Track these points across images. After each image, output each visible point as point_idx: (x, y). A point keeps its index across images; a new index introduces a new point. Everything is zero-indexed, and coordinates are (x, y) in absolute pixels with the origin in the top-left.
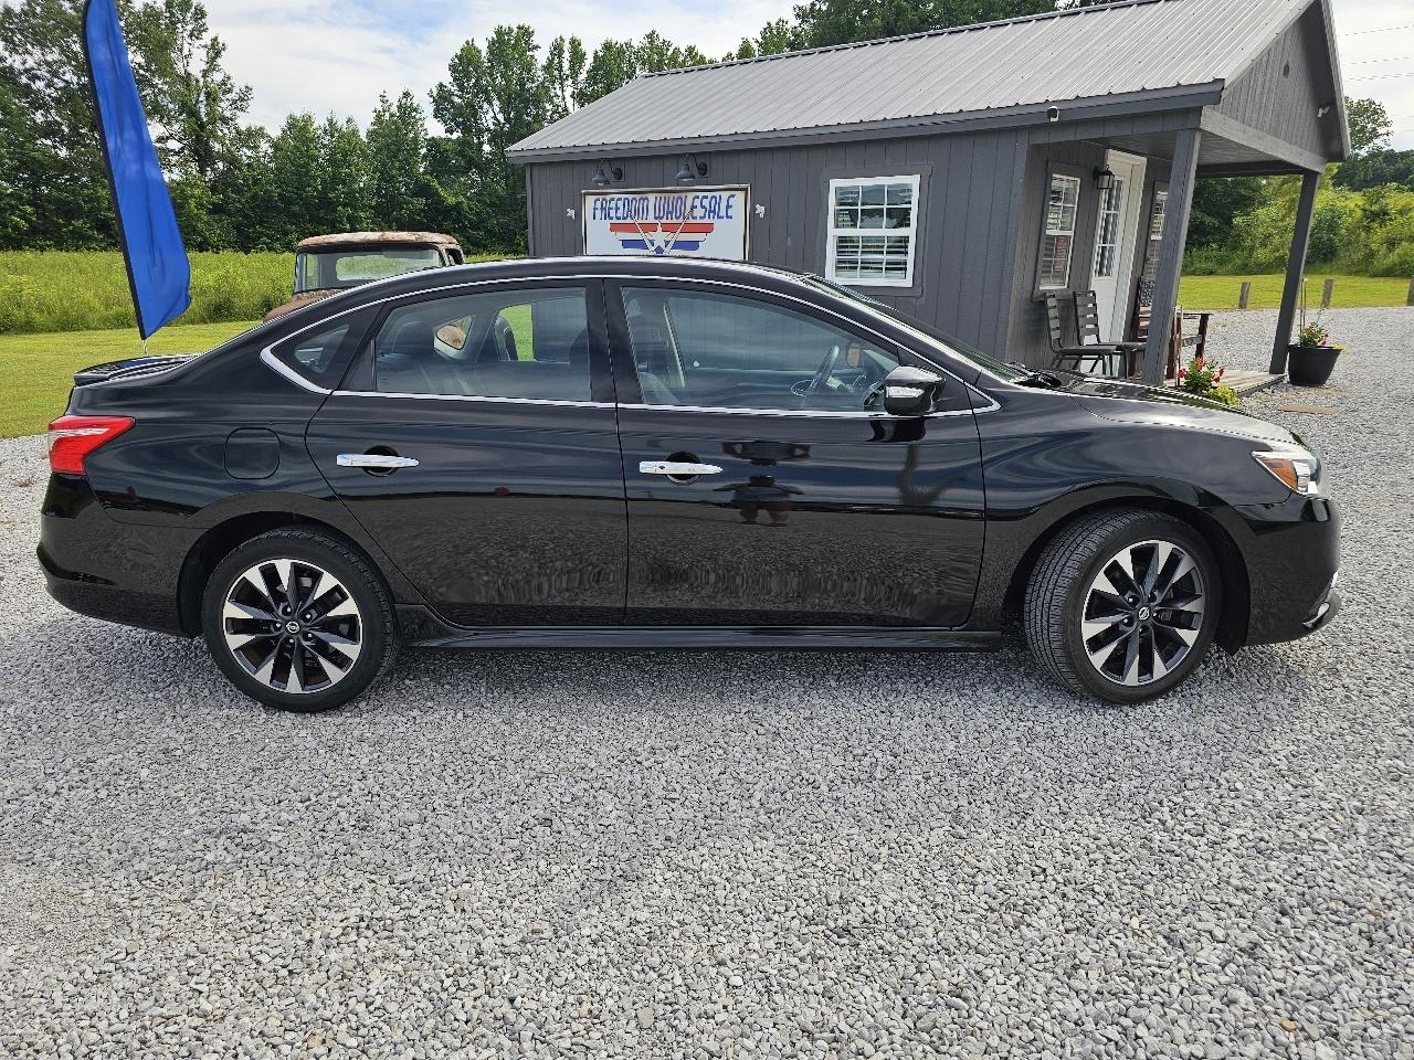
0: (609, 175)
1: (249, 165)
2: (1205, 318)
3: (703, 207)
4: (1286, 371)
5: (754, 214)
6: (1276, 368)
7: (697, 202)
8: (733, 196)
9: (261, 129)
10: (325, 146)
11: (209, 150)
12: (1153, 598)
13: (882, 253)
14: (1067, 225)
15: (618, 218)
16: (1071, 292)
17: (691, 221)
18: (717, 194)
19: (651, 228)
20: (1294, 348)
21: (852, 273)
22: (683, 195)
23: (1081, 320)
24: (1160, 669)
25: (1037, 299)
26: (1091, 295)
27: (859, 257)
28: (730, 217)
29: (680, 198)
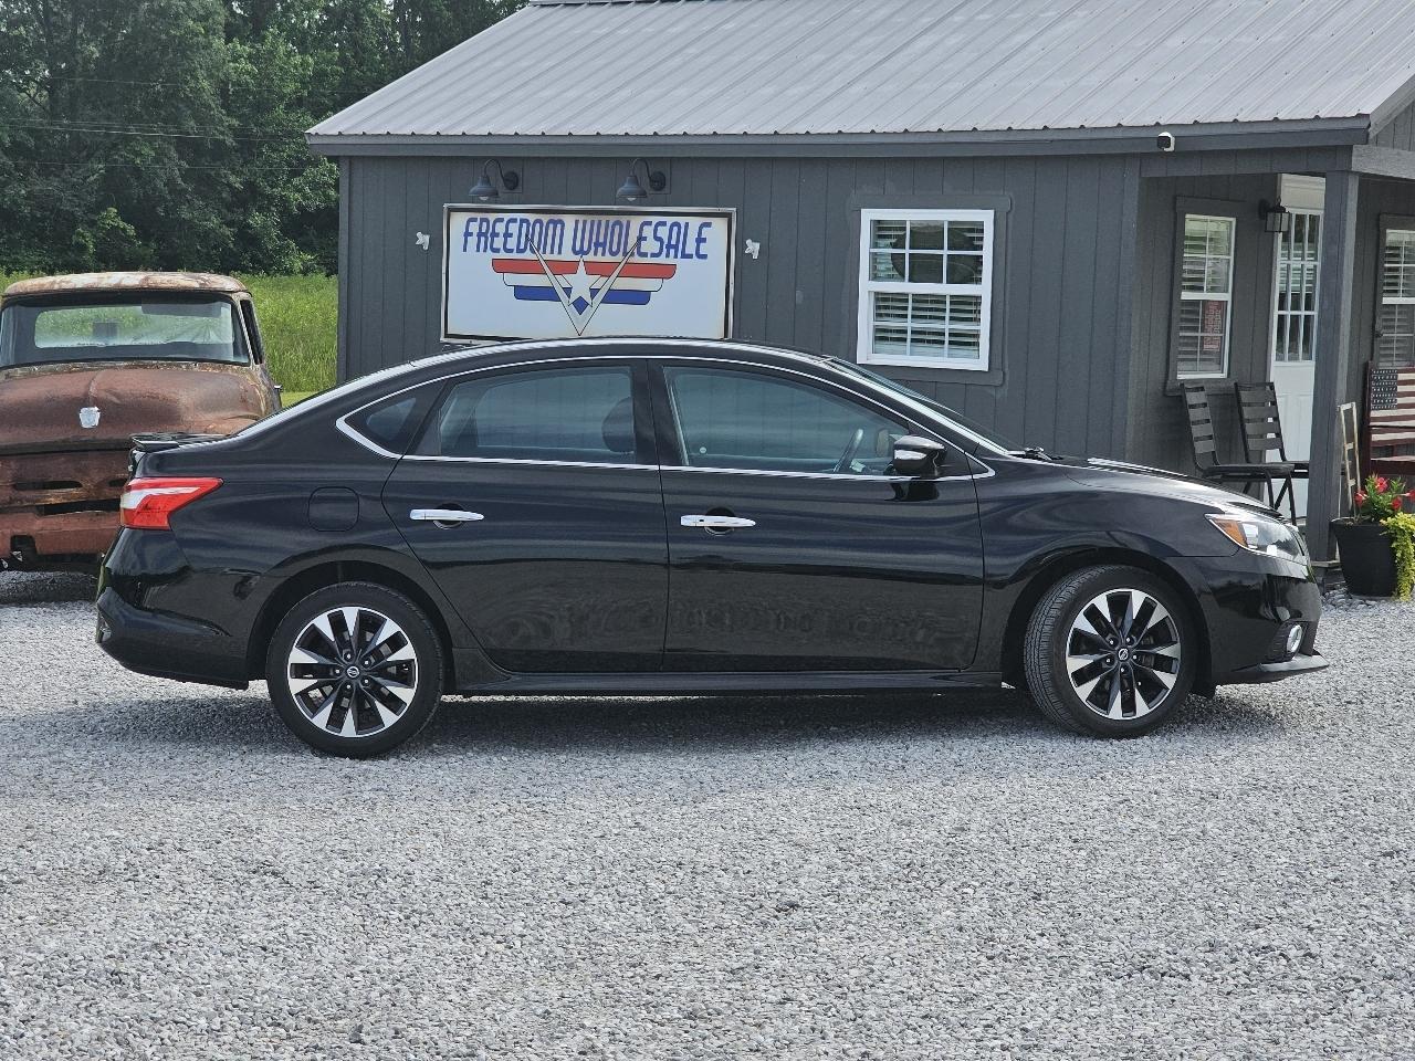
0: (497, 181)
3: (657, 238)
5: (742, 254)
7: (648, 231)
8: (708, 225)
12: (1131, 642)
13: (943, 318)
14: (1220, 285)
15: (509, 251)
16: (1232, 385)
17: (637, 259)
18: (682, 220)
19: (570, 267)
21: (897, 346)
22: (624, 219)
24: (1142, 707)
25: (1171, 391)
26: (1268, 388)
27: (909, 324)
28: (705, 257)
29: (618, 223)
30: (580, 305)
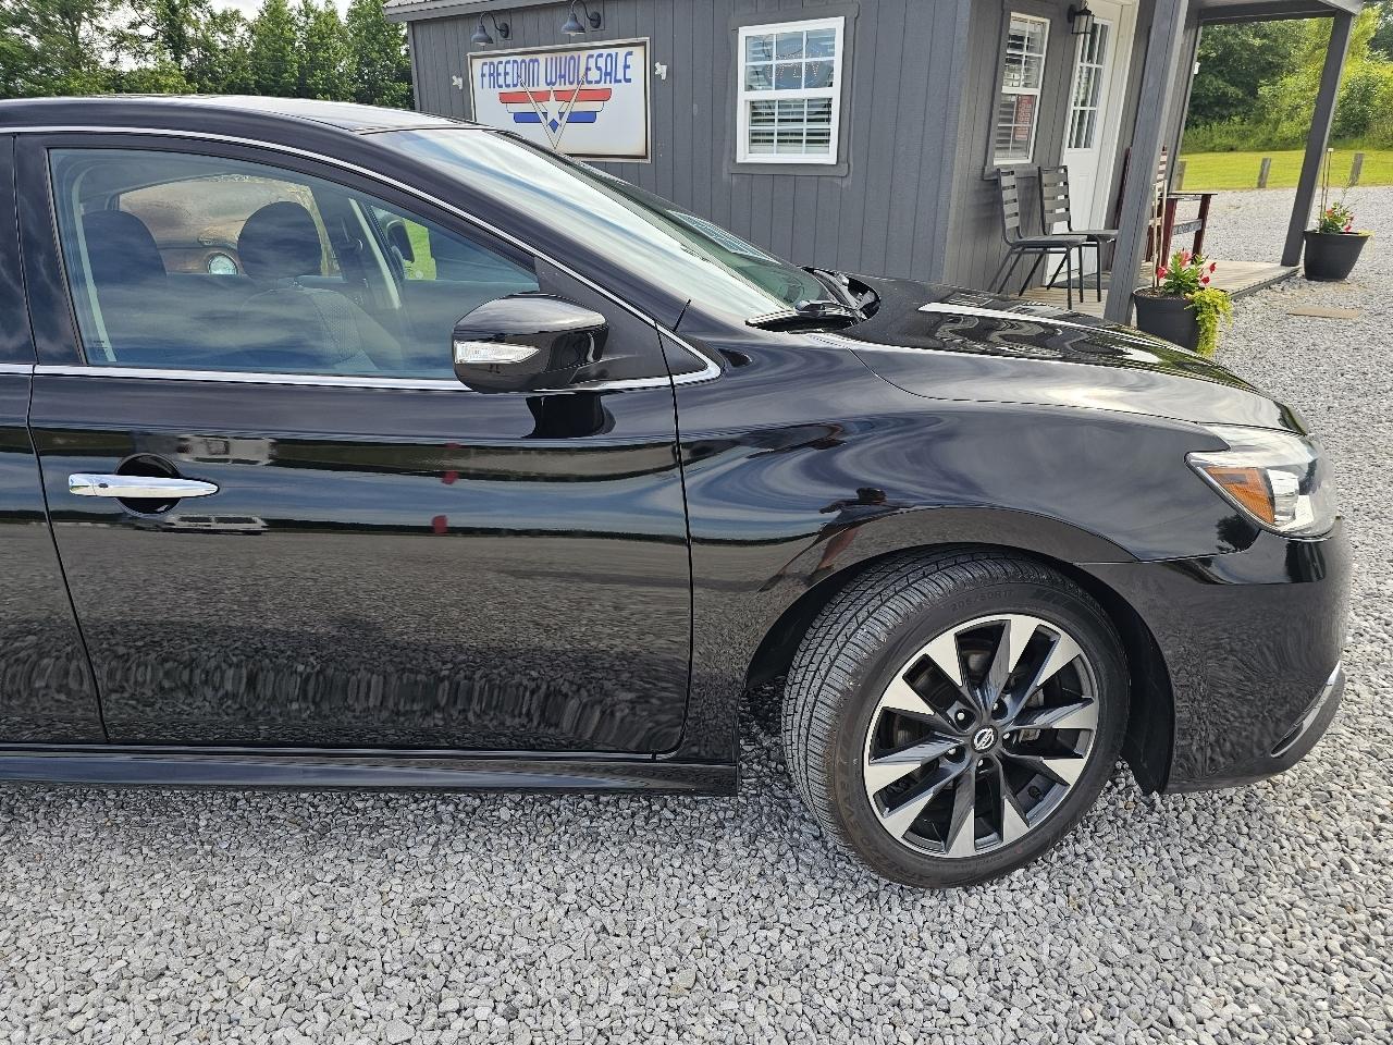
0: (492, 32)
1: (224, 51)
2: (1206, 199)
3: (599, 69)
4: (1302, 264)
5: (655, 78)
6: (1289, 259)
7: (592, 63)
8: (630, 53)
9: (237, 12)
10: (301, 29)
11: (182, 36)
12: (1001, 711)
13: (802, 120)
14: (1032, 81)
15: (508, 86)
16: (1036, 169)
17: (586, 86)
18: (613, 51)
19: (542, 97)
20: (1313, 233)
21: (767, 147)
22: (575, 54)
23: (1047, 204)
24: (1014, 825)
25: (989, 176)
26: (1062, 171)
27: (776, 127)
28: (629, 81)
29: (572, 58)
30: (554, 125)
